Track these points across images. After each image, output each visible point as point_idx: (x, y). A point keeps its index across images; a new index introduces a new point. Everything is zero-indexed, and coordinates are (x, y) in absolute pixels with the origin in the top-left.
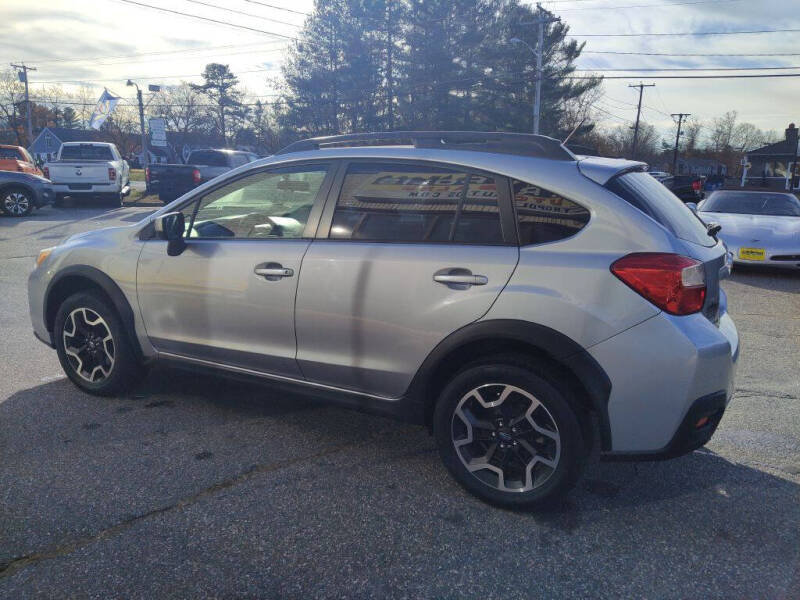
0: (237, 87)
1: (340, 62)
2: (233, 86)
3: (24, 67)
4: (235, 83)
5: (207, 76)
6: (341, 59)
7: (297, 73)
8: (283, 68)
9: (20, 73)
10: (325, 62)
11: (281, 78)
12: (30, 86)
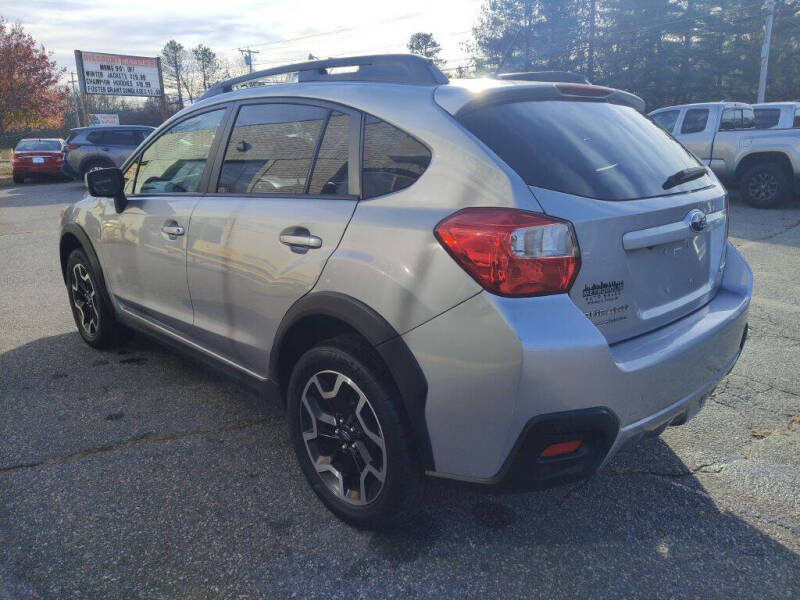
0: (438, 56)
1: (535, 17)
2: (436, 54)
3: (249, 51)
4: (437, 51)
5: (412, 47)
6: (536, 12)
7: (488, 33)
8: (475, 30)
9: (246, 58)
10: (518, 18)
11: (473, 41)
12: (253, 68)
